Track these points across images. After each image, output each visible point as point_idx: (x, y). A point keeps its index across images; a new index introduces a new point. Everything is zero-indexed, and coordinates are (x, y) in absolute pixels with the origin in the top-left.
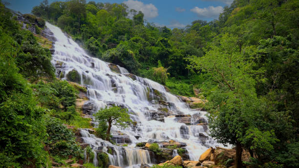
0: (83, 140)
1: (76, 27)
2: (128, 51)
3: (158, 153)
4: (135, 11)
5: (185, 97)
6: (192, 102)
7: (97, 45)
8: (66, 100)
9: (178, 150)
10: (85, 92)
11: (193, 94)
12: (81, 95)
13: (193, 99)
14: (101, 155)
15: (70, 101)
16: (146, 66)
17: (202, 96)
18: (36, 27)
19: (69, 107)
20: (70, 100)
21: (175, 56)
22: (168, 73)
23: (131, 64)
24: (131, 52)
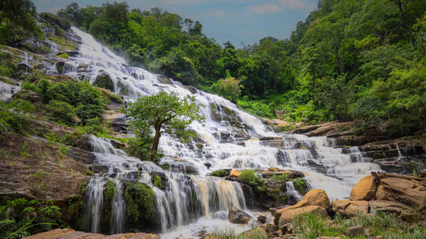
0: (94, 157)
1: (114, 34)
2: (185, 58)
3: (260, 188)
4: (191, 22)
5: (265, 119)
6: (276, 124)
7: (142, 55)
8: (85, 109)
9: (294, 183)
10: (120, 103)
11: (275, 115)
12: (112, 106)
13: (277, 121)
14: (134, 190)
15: (91, 111)
16: (208, 82)
17: (288, 118)
18: (56, 27)
19: (90, 120)
20: (92, 108)
21: (247, 68)
22: (241, 86)
23: (189, 76)
24: (188, 59)
